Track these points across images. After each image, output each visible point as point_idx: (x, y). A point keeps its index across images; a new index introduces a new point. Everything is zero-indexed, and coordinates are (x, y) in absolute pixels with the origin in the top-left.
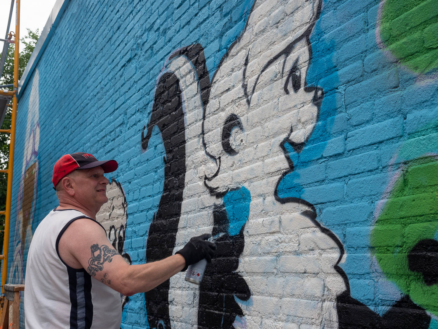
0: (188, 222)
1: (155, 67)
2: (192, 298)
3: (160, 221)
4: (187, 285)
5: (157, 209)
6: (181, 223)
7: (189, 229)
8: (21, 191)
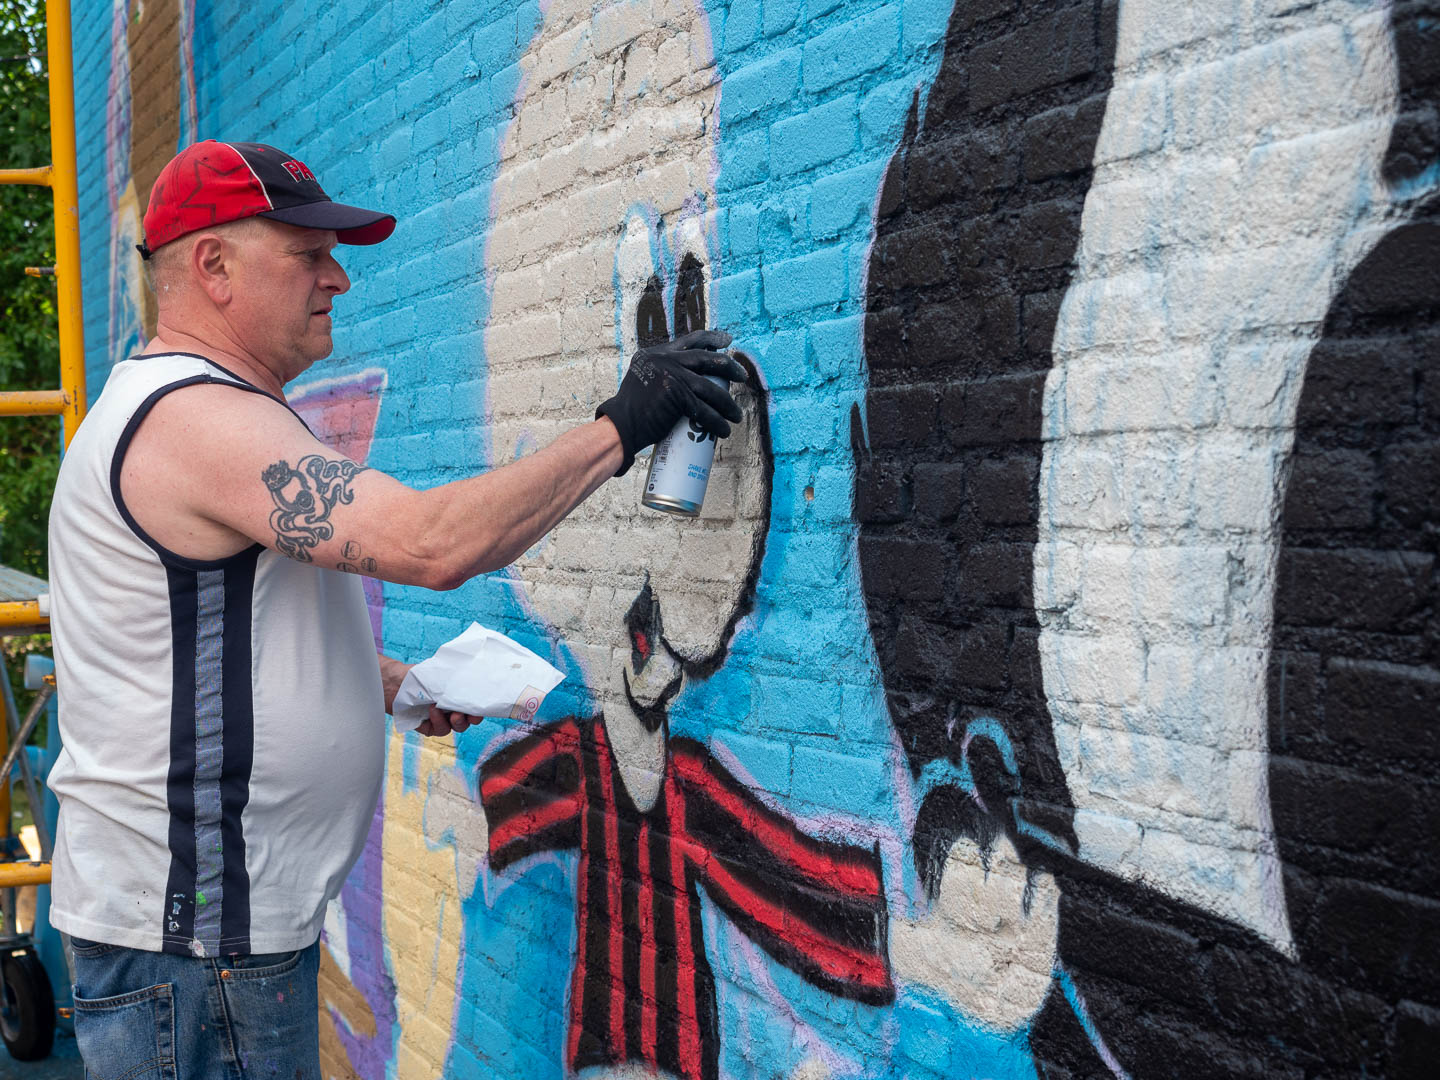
0: (1178, 115)
2: (1218, 591)
3: (958, 140)
4: (1172, 512)
5: (934, 69)
6: (1116, 127)
7: (1183, 158)
8: (120, 92)
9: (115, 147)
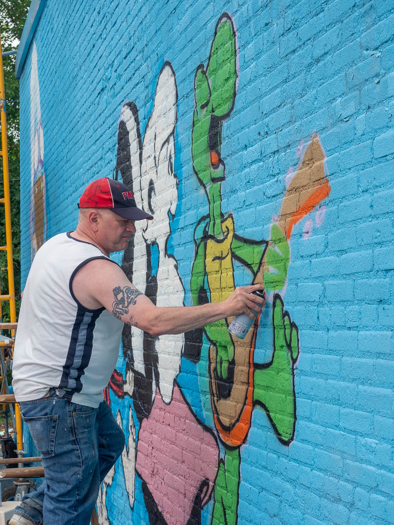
0: (137, 266)
1: (117, 109)
6: (134, 266)
8: (32, 209)
9: (32, 223)
